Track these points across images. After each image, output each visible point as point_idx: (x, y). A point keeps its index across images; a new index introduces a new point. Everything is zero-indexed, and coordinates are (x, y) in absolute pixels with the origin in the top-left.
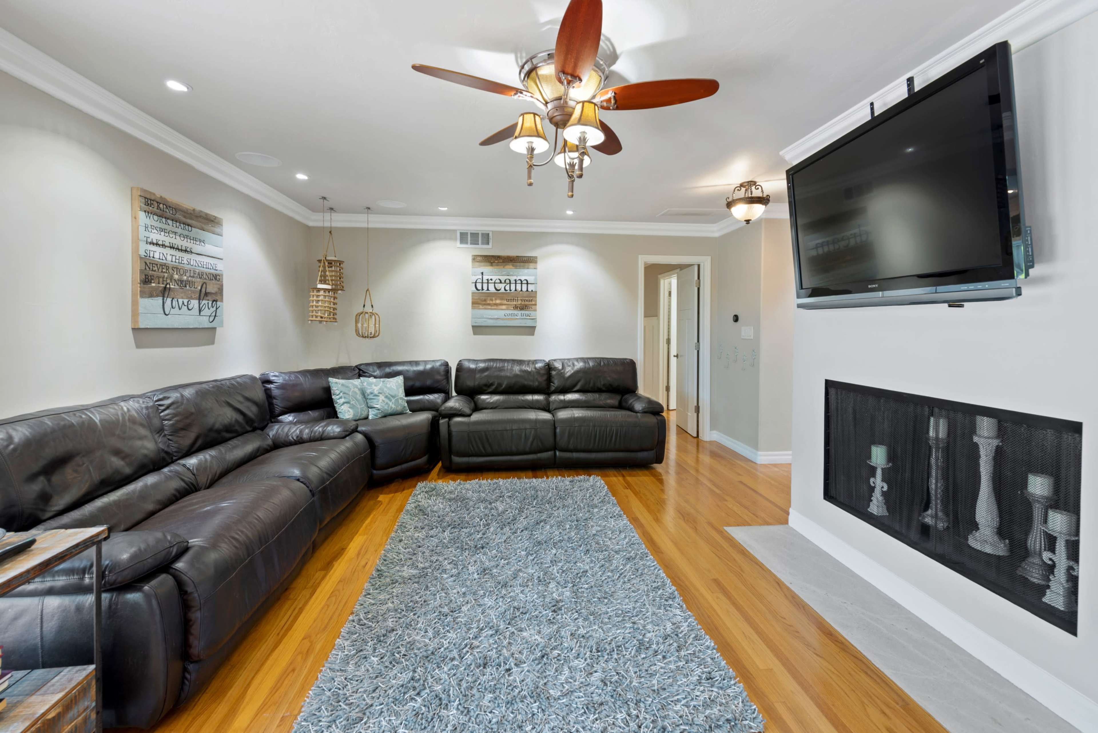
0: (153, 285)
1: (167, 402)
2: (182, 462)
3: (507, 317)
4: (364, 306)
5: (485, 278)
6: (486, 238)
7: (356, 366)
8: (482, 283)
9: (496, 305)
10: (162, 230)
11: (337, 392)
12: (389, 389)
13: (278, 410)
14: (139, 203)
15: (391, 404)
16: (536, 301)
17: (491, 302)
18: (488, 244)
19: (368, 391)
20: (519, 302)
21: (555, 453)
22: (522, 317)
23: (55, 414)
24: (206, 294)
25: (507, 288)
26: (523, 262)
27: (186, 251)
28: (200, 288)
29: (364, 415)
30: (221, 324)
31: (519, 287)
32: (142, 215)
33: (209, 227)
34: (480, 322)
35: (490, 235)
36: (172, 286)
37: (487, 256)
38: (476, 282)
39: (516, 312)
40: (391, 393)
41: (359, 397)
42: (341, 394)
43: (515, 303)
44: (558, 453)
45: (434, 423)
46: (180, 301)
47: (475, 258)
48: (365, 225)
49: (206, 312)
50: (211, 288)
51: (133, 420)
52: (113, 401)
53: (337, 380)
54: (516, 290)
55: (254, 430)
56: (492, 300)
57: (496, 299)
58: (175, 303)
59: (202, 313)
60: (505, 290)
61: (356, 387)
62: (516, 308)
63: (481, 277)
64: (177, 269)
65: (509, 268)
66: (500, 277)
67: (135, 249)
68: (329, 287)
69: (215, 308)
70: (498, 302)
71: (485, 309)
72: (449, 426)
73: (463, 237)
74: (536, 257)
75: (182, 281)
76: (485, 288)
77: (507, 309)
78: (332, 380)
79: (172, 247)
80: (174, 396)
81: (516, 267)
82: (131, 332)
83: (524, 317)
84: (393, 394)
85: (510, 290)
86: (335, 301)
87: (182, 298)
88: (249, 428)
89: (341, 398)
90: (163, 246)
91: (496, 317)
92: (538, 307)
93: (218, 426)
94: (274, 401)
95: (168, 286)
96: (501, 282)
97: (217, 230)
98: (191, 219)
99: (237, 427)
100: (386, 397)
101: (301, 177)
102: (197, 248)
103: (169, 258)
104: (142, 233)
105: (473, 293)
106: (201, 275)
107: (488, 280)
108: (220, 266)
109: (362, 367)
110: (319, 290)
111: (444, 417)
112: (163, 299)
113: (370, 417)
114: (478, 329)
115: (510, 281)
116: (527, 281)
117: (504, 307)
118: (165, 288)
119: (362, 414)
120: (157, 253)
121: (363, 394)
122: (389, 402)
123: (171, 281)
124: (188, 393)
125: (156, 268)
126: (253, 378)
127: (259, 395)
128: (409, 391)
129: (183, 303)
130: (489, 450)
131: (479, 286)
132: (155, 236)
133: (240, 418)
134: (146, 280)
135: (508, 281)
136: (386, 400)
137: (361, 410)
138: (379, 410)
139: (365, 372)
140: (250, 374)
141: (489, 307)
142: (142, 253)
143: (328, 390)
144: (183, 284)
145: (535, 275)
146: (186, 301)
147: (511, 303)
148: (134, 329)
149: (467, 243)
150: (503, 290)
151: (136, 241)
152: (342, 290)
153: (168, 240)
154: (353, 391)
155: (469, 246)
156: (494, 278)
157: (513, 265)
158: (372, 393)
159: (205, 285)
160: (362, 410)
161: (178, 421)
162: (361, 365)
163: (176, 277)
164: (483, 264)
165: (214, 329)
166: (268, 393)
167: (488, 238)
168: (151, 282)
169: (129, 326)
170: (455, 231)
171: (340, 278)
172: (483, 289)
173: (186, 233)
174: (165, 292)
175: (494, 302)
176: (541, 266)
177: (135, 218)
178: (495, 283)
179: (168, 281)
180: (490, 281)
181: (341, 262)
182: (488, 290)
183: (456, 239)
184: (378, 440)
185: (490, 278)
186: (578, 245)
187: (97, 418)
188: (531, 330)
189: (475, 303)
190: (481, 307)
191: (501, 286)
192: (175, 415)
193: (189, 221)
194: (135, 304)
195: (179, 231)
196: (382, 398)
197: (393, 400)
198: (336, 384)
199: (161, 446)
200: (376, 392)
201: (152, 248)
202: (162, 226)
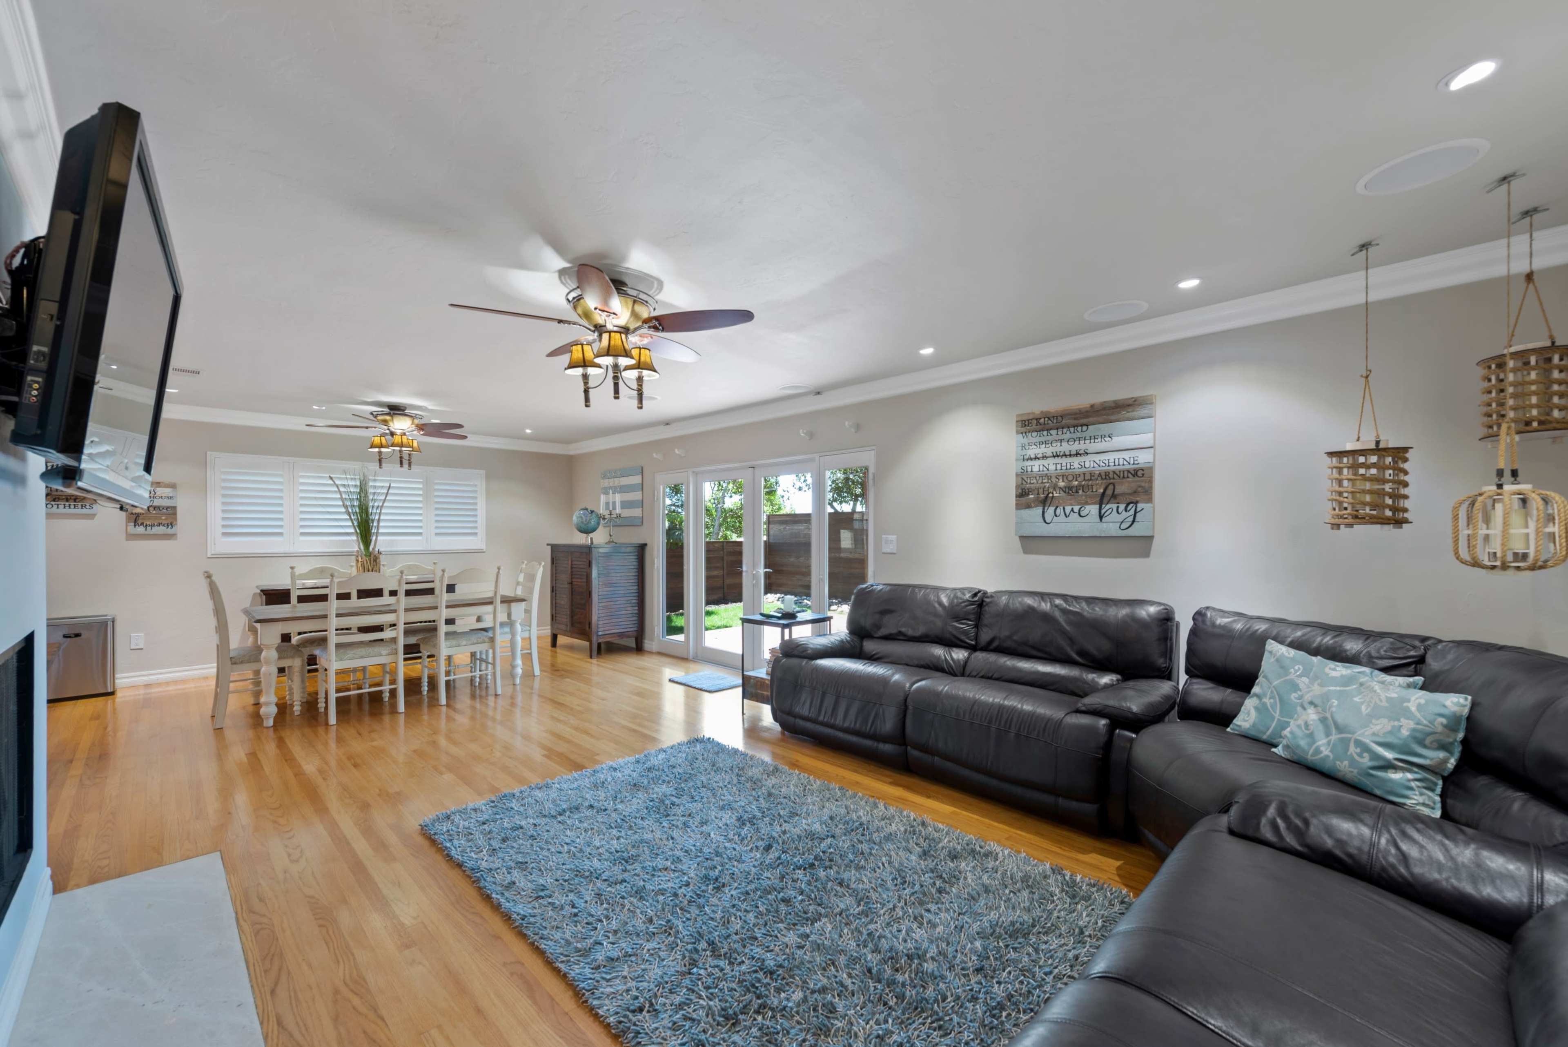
0: (1031, 496)
10: (1046, 443)
14: (1016, 427)
24: (1116, 496)
27: (1078, 454)
28: (1102, 491)
32: (1017, 438)
33: (1122, 415)
36: (1055, 495)
46: (1068, 509)
49: (1114, 517)
50: (1126, 488)
58: (1060, 511)
59: (1104, 519)
64: (1063, 476)
69: (1132, 512)
75: (1070, 488)
79: (1057, 455)
82: (1016, 540)
87: (1071, 505)
90: (1044, 457)
95: (1051, 495)
97: (1144, 413)
98: (1088, 417)
102: (1096, 447)
103: (1052, 467)
108: (1146, 457)
112: (1044, 509)
118: (1047, 497)
120: (1037, 466)
123: (1054, 489)
125: (1035, 481)
129: (1072, 510)
132: (1034, 452)
134: (1025, 494)
142: (1017, 470)
144: (1072, 491)
146: (1076, 509)
148: (1021, 538)
153: (1048, 450)
159: (1111, 487)
163: (1062, 484)
168: (1028, 495)
169: (1015, 535)
173: (1079, 433)
174: (1046, 502)
179: (1051, 490)
193: (1083, 421)
194: (1018, 515)
195: (1068, 436)
201: (1030, 463)
202: (1043, 439)
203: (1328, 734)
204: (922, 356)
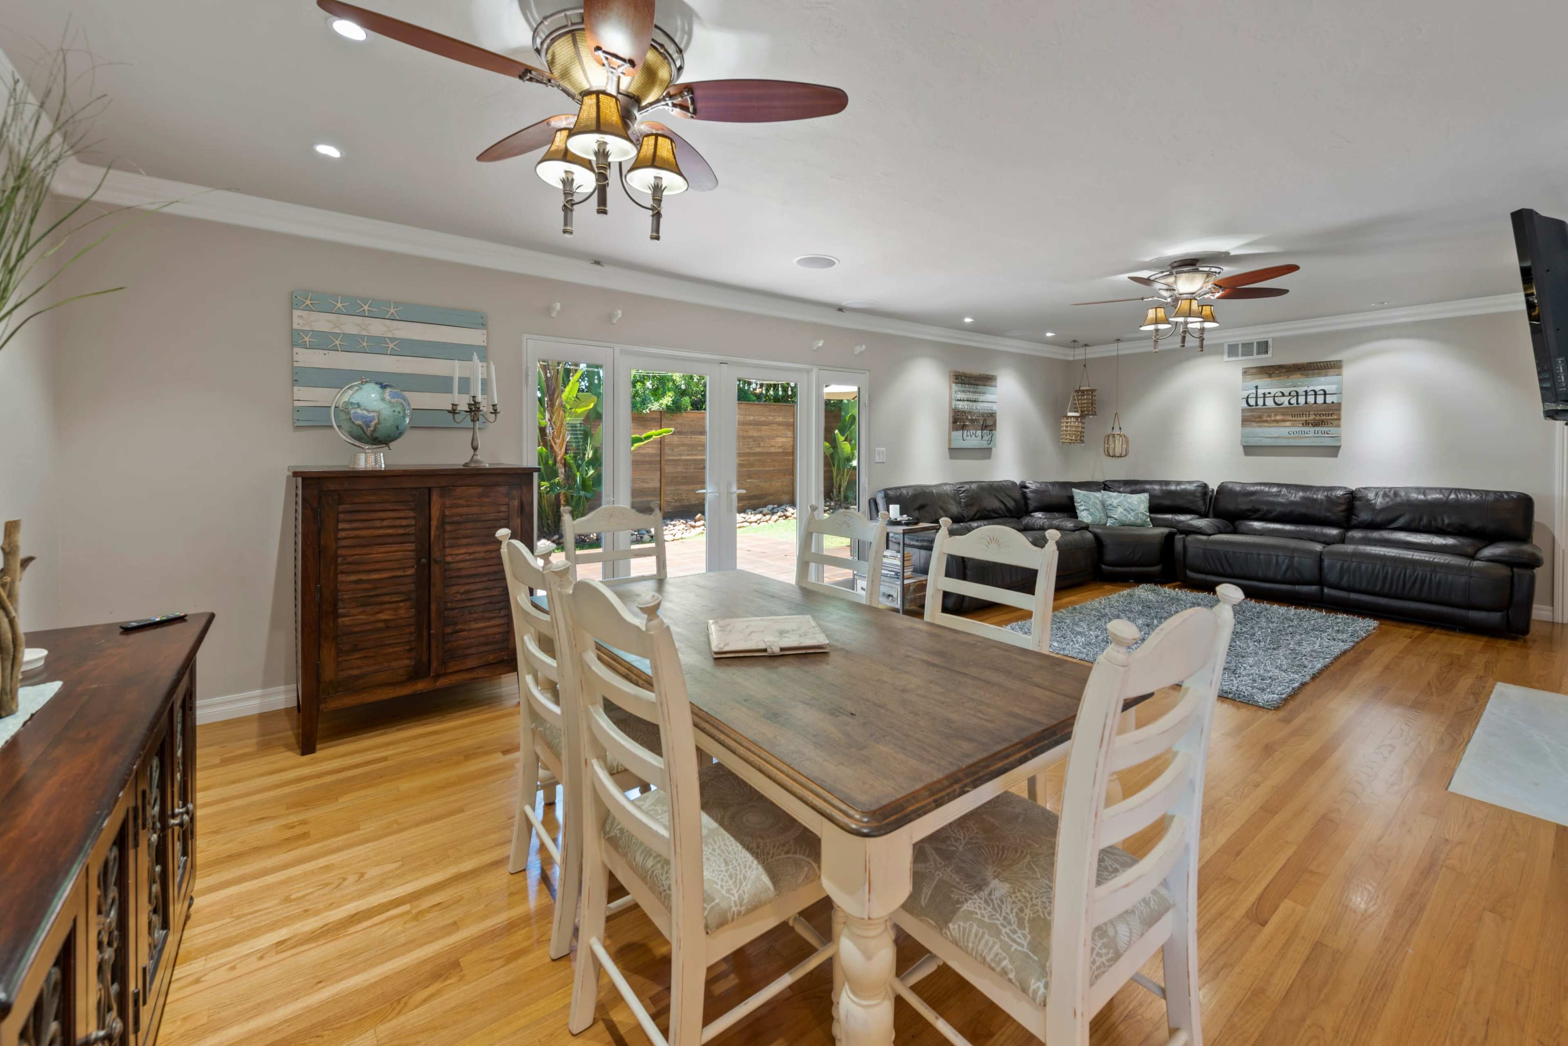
1: (963, 489)
2: (969, 523)
3: (1292, 435)
4: (1113, 429)
5: (1261, 392)
6: (1263, 347)
7: (1103, 482)
8: (1257, 397)
9: (1277, 421)
10: (963, 391)
11: (1079, 501)
12: (1129, 503)
13: (1031, 508)
14: (953, 379)
15: (1129, 516)
16: (1339, 415)
17: (1269, 419)
18: (1267, 352)
19: (1108, 503)
20: (1312, 417)
21: (1322, 590)
22: (1316, 435)
23: (921, 486)
24: (986, 426)
25: (1293, 401)
26: (1318, 369)
27: (975, 401)
28: (983, 423)
29: (1103, 522)
30: (995, 445)
31: (1311, 399)
32: (954, 385)
33: (989, 383)
34: (1252, 442)
35: (1270, 343)
36: (967, 423)
37: (1263, 367)
38: (1248, 397)
39: (1306, 429)
40: (1131, 507)
41: (1099, 506)
42: (1082, 503)
43: (1304, 418)
44: (1326, 590)
45: (1170, 537)
47: (1246, 372)
48: (1115, 353)
49: (986, 438)
50: (989, 423)
51: (947, 494)
52: (940, 485)
53: (1079, 491)
54: (1306, 403)
55: (1012, 517)
56: (1270, 416)
57: (1276, 415)
58: (969, 433)
59: (983, 439)
60: (1290, 403)
61: (1098, 498)
62: (1306, 424)
63: (1254, 391)
64: (970, 412)
65: (1297, 378)
66: (1282, 390)
67: (951, 404)
68: (1077, 414)
69: (991, 435)
70: (1279, 418)
71: (1259, 426)
72: (1184, 541)
73: (1233, 350)
74: (1340, 361)
76: (1260, 402)
77: (1293, 426)
78: (1075, 491)
79: (968, 400)
80: (967, 487)
81: (1307, 376)
82: (947, 450)
83: (1320, 434)
84: (1133, 508)
85: (1298, 403)
86: (1083, 425)
87: (973, 430)
88: (1008, 515)
89: (1082, 505)
90: (964, 400)
91: (1276, 435)
92: (1343, 422)
93: (989, 508)
94: (1029, 501)
95: (965, 423)
96: (1283, 395)
97: (993, 384)
98: (979, 380)
99: (1000, 512)
100: (1125, 510)
101: (1049, 334)
102: (981, 398)
103: (966, 407)
104: (954, 395)
105: (1243, 410)
106: (983, 415)
107: (1264, 394)
108: (995, 407)
109: (1107, 483)
110: (1068, 417)
111: (1181, 532)
112: (963, 432)
113: (1108, 525)
114: (1250, 450)
115: (1297, 393)
116: (1324, 391)
117: (1288, 424)
118: (964, 425)
119: (1100, 521)
120: (961, 405)
121: (1103, 504)
122: (1127, 514)
124: (974, 486)
125: (960, 414)
126: (1014, 484)
127: (1017, 495)
128: (1155, 508)
129: (973, 433)
130: (1229, 571)
131: (1252, 402)
132: (960, 396)
133: (1003, 507)
134: (955, 421)
135: (1294, 394)
136: (1125, 513)
137: (1099, 516)
138: (1116, 519)
139: (1109, 488)
140: (1012, 480)
141: (1267, 425)
142: (953, 407)
143: (1071, 499)
144: (972, 421)
145: (1340, 384)
146: (975, 431)
147: (1299, 419)
148: (950, 449)
149: (1237, 355)
150: (1286, 404)
151: (951, 399)
152: (1093, 415)
153: (966, 396)
154: (1094, 502)
155: (1240, 358)
156: (1273, 391)
157: (1302, 374)
158: (1110, 505)
159: (985, 421)
160: (1101, 518)
161: (967, 501)
162: (1107, 481)
163: (969, 417)
164: (1257, 376)
165: (990, 449)
166: (1024, 495)
167: (1267, 347)
168: (957, 422)
169: (947, 448)
170: (1222, 345)
171: (1092, 405)
172: (1257, 405)
173: (975, 390)
174: (963, 427)
175: (1273, 418)
176: (1349, 372)
177: (951, 387)
178: (1274, 397)
179: (966, 421)
180: (1268, 395)
181: (1093, 391)
182: (1264, 404)
183: (1222, 353)
184: (1107, 541)
185: (1267, 391)
186: (1418, 337)
187: (934, 491)
188: (1333, 451)
189: (1245, 421)
190: (1254, 424)
191: (1285, 401)
192: (967, 497)
193: (977, 382)
194: (950, 435)
195: (971, 390)
196: (1120, 510)
197: (1133, 514)
198: (1079, 495)
199: (960, 511)
200: (1115, 504)
201: (958, 403)
202: (964, 389)
203: (1130, 514)
204: (965, 323)
